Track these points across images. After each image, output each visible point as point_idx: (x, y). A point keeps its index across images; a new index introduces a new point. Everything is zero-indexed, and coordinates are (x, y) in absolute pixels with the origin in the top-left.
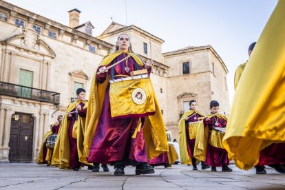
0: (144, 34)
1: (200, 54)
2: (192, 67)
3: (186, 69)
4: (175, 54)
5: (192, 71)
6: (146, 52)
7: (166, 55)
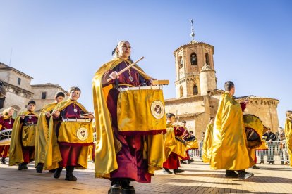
0: (20, 73)
1: (53, 89)
2: (48, 95)
3: (44, 96)
4: (39, 86)
5: (47, 98)
6: (19, 83)
7: (33, 87)
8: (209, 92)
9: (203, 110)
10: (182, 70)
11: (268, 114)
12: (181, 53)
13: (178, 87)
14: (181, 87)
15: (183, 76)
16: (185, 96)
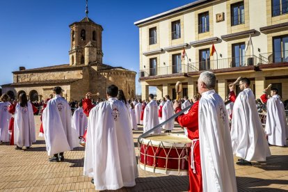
8: (89, 63)
9: (81, 77)
10: (74, 43)
11: (125, 81)
12: (74, 28)
13: (71, 56)
14: (73, 57)
15: (74, 48)
16: (74, 65)
